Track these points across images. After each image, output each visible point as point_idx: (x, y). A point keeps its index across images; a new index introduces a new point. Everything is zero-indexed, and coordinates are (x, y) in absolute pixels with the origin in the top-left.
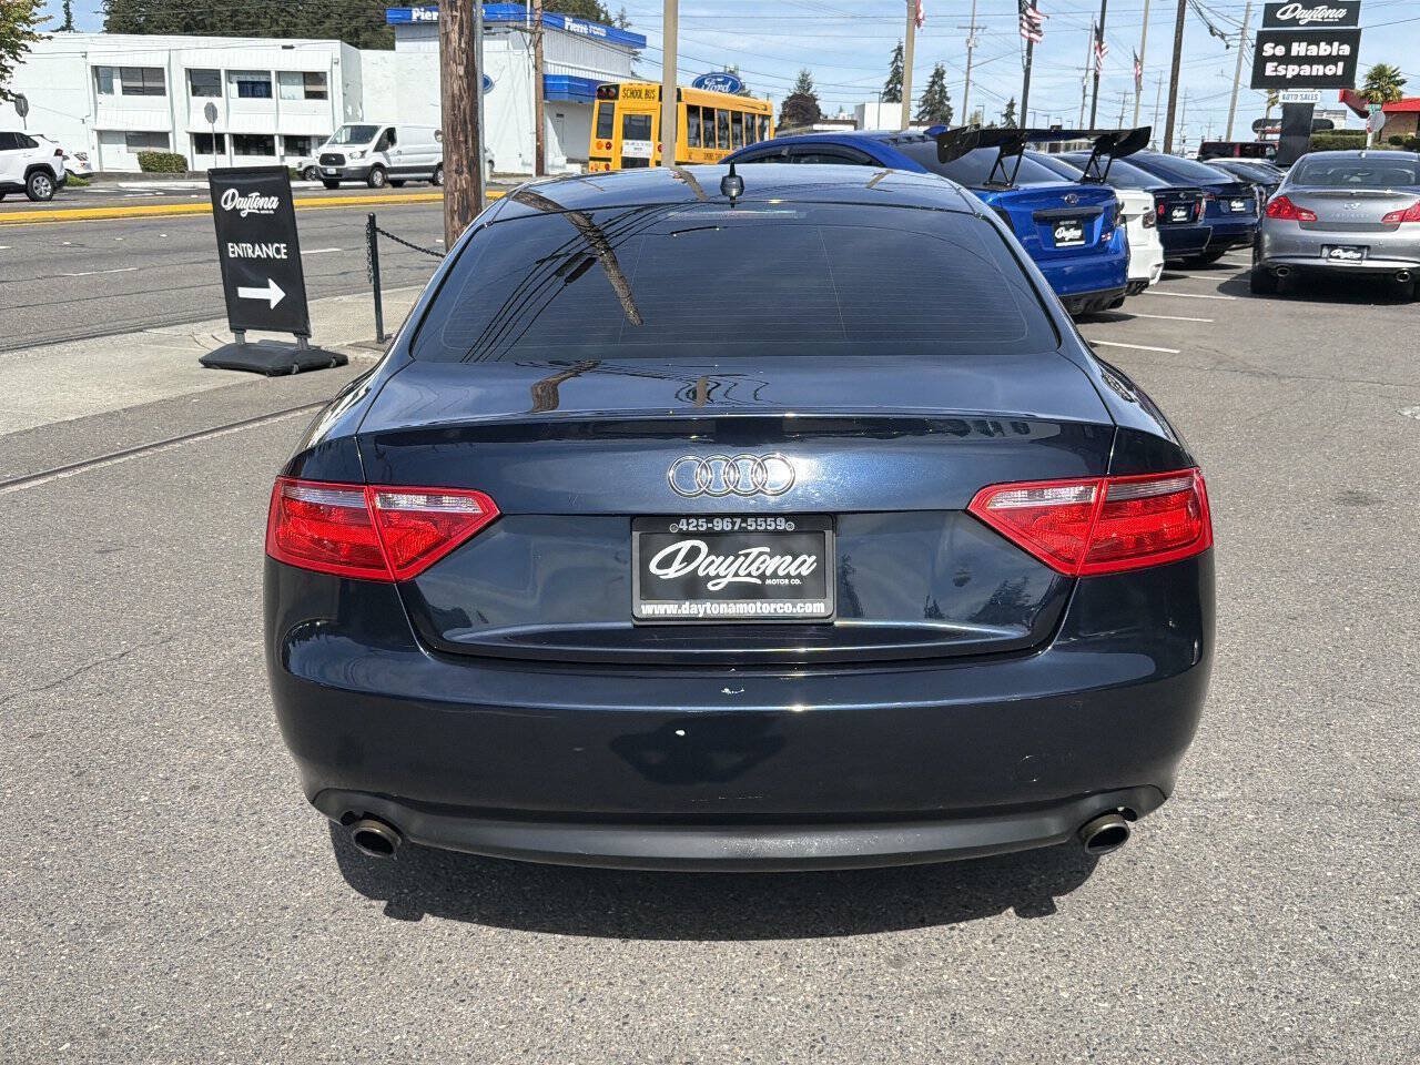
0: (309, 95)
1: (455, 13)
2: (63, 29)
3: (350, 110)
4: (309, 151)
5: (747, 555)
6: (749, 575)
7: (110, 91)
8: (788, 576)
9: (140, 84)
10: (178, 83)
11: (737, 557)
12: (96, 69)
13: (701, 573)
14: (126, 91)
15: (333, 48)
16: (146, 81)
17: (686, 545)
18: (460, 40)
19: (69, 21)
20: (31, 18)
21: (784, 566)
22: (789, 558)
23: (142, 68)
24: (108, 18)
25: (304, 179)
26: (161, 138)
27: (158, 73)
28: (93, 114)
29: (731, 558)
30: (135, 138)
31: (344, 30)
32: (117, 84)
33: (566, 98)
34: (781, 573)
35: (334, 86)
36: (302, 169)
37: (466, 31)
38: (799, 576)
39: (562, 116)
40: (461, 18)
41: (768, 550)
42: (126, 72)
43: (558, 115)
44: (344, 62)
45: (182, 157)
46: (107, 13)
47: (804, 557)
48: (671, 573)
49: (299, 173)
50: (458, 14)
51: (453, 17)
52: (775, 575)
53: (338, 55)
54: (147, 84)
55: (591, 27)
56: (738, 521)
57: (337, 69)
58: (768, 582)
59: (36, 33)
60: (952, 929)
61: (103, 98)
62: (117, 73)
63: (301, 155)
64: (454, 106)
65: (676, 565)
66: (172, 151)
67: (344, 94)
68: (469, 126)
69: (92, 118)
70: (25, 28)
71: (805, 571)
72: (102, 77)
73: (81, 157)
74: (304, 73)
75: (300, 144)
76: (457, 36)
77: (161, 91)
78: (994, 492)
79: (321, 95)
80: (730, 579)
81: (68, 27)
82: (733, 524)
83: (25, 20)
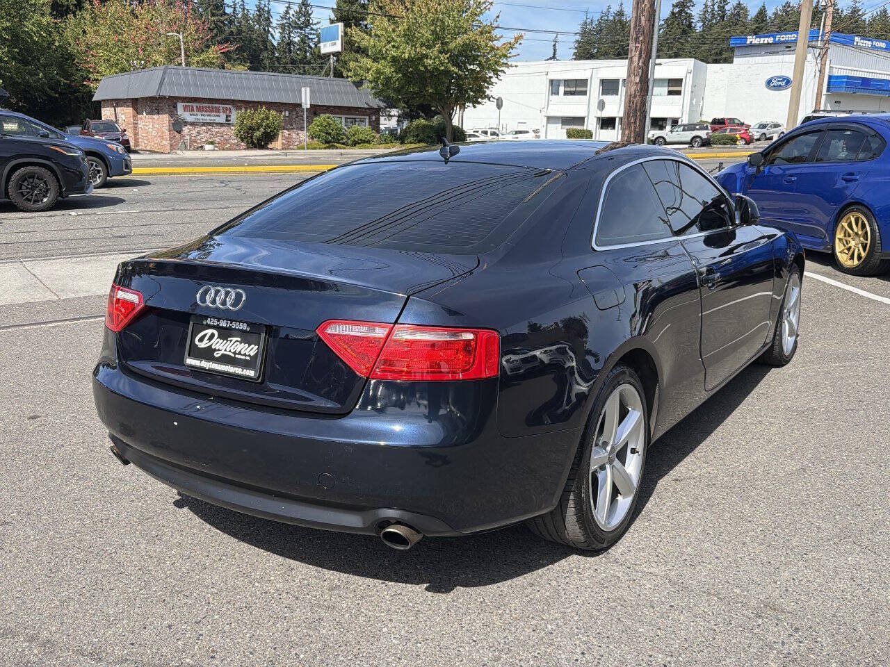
0: (670, 93)
1: (637, 45)
2: (551, 59)
3: (694, 102)
4: (665, 127)
5: (231, 341)
6: (230, 351)
7: (557, 93)
8: (245, 355)
9: (573, 89)
10: (594, 88)
11: (227, 341)
12: (552, 82)
13: (213, 347)
14: (566, 93)
15: (689, 63)
16: (576, 87)
17: (210, 332)
18: (639, 61)
19: (554, 54)
20: (509, 55)
21: (244, 350)
22: (247, 345)
23: (576, 80)
24: (576, 51)
25: (654, 144)
26: (580, 120)
27: (584, 83)
28: (546, 109)
29: (225, 341)
30: (566, 121)
31: (713, 52)
32: (562, 89)
33: (843, 90)
34: (242, 353)
35: (686, 88)
36: (654, 138)
37: (643, 56)
38: (249, 356)
39: (840, 102)
40: (641, 49)
41: (239, 339)
42: (567, 83)
43: (836, 102)
44: (696, 73)
45: (590, 131)
46: (576, 48)
47: (253, 346)
48: (202, 345)
49: (652, 140)
50: (639, 45)
51: (636, 47)
52: (240, 353)
53: (691, 68)
54: (578, 89)
55: (874, 42)
56: (229, 322)
57: (690, 77)
58: (237, 356)
59: (510, 63)
60: (382, 583)
61: (554, 97)
62: (562, 83)
63: (659, 130)
64: (630, 102)
65: (205, 341)
66: (585, 128)
67: (692, 92)
68: (638, 114)
69: (545, 110)
70: (505, 61)
71: (252, 354)
72: (554, 85)
73: (536, 131)
74: (669, 80)
75: (660, 123)
76: (637, 58)
77: (584, 93)
78: (329, 324)
79: (679, 93)
80: (223, 352)
81: (554, 57)
82: (227, 323)
83: (505, 56)
